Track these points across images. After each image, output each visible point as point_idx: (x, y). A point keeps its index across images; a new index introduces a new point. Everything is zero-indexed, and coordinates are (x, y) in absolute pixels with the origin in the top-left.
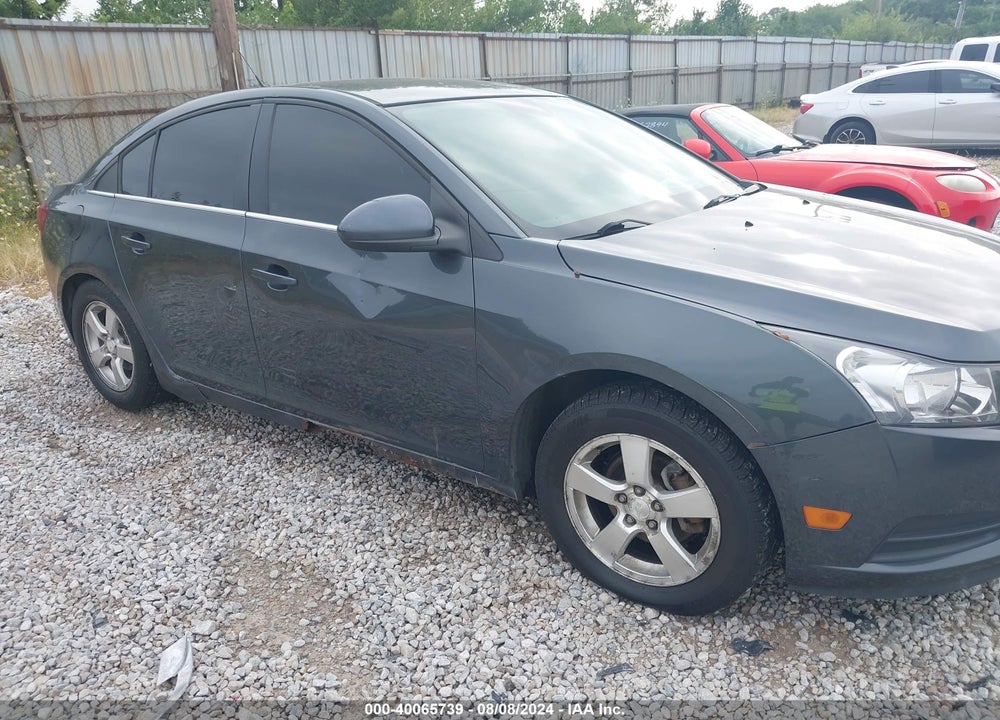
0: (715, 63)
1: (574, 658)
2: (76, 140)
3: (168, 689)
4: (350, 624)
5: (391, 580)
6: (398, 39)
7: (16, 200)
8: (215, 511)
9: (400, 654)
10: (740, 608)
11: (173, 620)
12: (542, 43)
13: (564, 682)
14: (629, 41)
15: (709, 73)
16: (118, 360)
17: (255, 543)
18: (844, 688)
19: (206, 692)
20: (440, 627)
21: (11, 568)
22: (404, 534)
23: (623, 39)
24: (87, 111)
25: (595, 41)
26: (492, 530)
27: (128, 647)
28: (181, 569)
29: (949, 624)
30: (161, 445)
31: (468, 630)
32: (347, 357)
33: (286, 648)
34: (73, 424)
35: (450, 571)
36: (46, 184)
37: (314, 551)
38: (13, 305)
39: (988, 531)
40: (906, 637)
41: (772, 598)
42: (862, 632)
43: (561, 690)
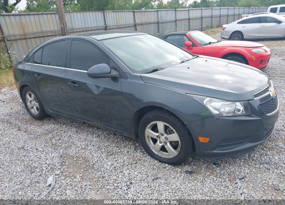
0: (200, 16)
1: (147, 176)
2: (22, 46)
3: (49, 187)
4: (93, 170)
5: (104, 160)
6: (110, 13)
7: (6, 63)
8: (60, 145)
9: (105, 177)
10: (189, 163)
11: (50, 171)
12: (150, 12)
13: (144, 182)
14: (175, 11)
15: (199, 18)
16: (35, 107)
17: (70, 152)
18: (210, 180)
19: (58, 187)
20: (115, 170)
21: (10, 160)
22: (108, 148)
23: (174, 10)
24: (24, 38)
25: (166, 11)
26: (130, 147)
27: (39, 178)
28: (52, 159)
29: (239, 165)
30: (46, 128)
31: (122, 171)
32: (95, 104)
33: (78, 177)
34: (24, 124)
35: (119, 157)
36: (14, 58)
37: (85, 153)
38: (7, 93)
39: (245, 141)
40: (227, 168)
41: (197, 161)
42: (217, 168)
43: (143, 183)
